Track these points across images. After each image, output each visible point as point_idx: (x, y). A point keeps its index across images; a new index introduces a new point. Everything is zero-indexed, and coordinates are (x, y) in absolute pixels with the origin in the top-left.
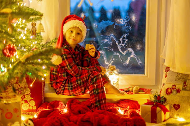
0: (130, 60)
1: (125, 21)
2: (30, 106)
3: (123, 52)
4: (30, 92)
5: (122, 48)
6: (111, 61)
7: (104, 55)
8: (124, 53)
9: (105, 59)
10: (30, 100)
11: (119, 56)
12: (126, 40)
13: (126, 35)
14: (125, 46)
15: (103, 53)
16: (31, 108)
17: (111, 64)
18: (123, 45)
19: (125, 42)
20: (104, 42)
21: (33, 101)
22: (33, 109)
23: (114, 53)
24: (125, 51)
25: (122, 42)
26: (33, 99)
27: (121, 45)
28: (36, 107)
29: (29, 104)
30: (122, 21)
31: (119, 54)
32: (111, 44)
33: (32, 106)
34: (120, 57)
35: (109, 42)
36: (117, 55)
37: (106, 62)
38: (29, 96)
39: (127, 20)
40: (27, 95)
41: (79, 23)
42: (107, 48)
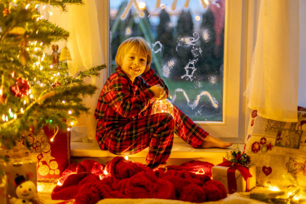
0: (200, 100)
1: (192, 39)
2: (50, 169)
4: (49, 149)
10: (51, 161)
11: (184, 93)
12: (194, 69)
13: (195, 62)
16: (52, 173)
18: (190, 77)
21: (55, 162)
22: (54, 174)
23: (176, 89)
25: (187, 72)
26: (54, 158)
27: (187, 77)
28: (59, 171)
29: (49, 166)
33: (54, 170)
36: (180, 92)
38: (49, 154)
40: (46, 153)
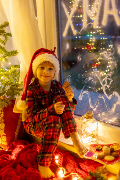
0: (116, 108)
1: (109, 54)
2: (2, 141)
3: (109, 96)
4: (4, 127)
5: (106, 90)
6: (96, 106)
7: (89, 97)
8: (110, 98)
9: (89, 101)
10: (3, 135)
11: (104, 100)
12: (111, 80)
13: (111, 74)
14: (110, 88)
15: (88, 93)
17: (95, 109)
18: (108, 86)
19: (110, 83)
20: (88, 80)
21: (5, 137)
22: (4, 144)
23: (99, 96)
24: (110, 94)
25: (106, 82)
26: (5, 134)
27: (106, 87)
28: (6, 143)
29: (1, 138)
30: (106, 54)
31: (103, 98)
32: (95, 84)
33: (4, 142)
34: (105, 102)
35: (93, 81)
36: (102, 98)
37: (90, 106)
38: (3, 131)
39: (112, 52)
40: (2, 129)
41: (49, 57)
42: (91, 88)
